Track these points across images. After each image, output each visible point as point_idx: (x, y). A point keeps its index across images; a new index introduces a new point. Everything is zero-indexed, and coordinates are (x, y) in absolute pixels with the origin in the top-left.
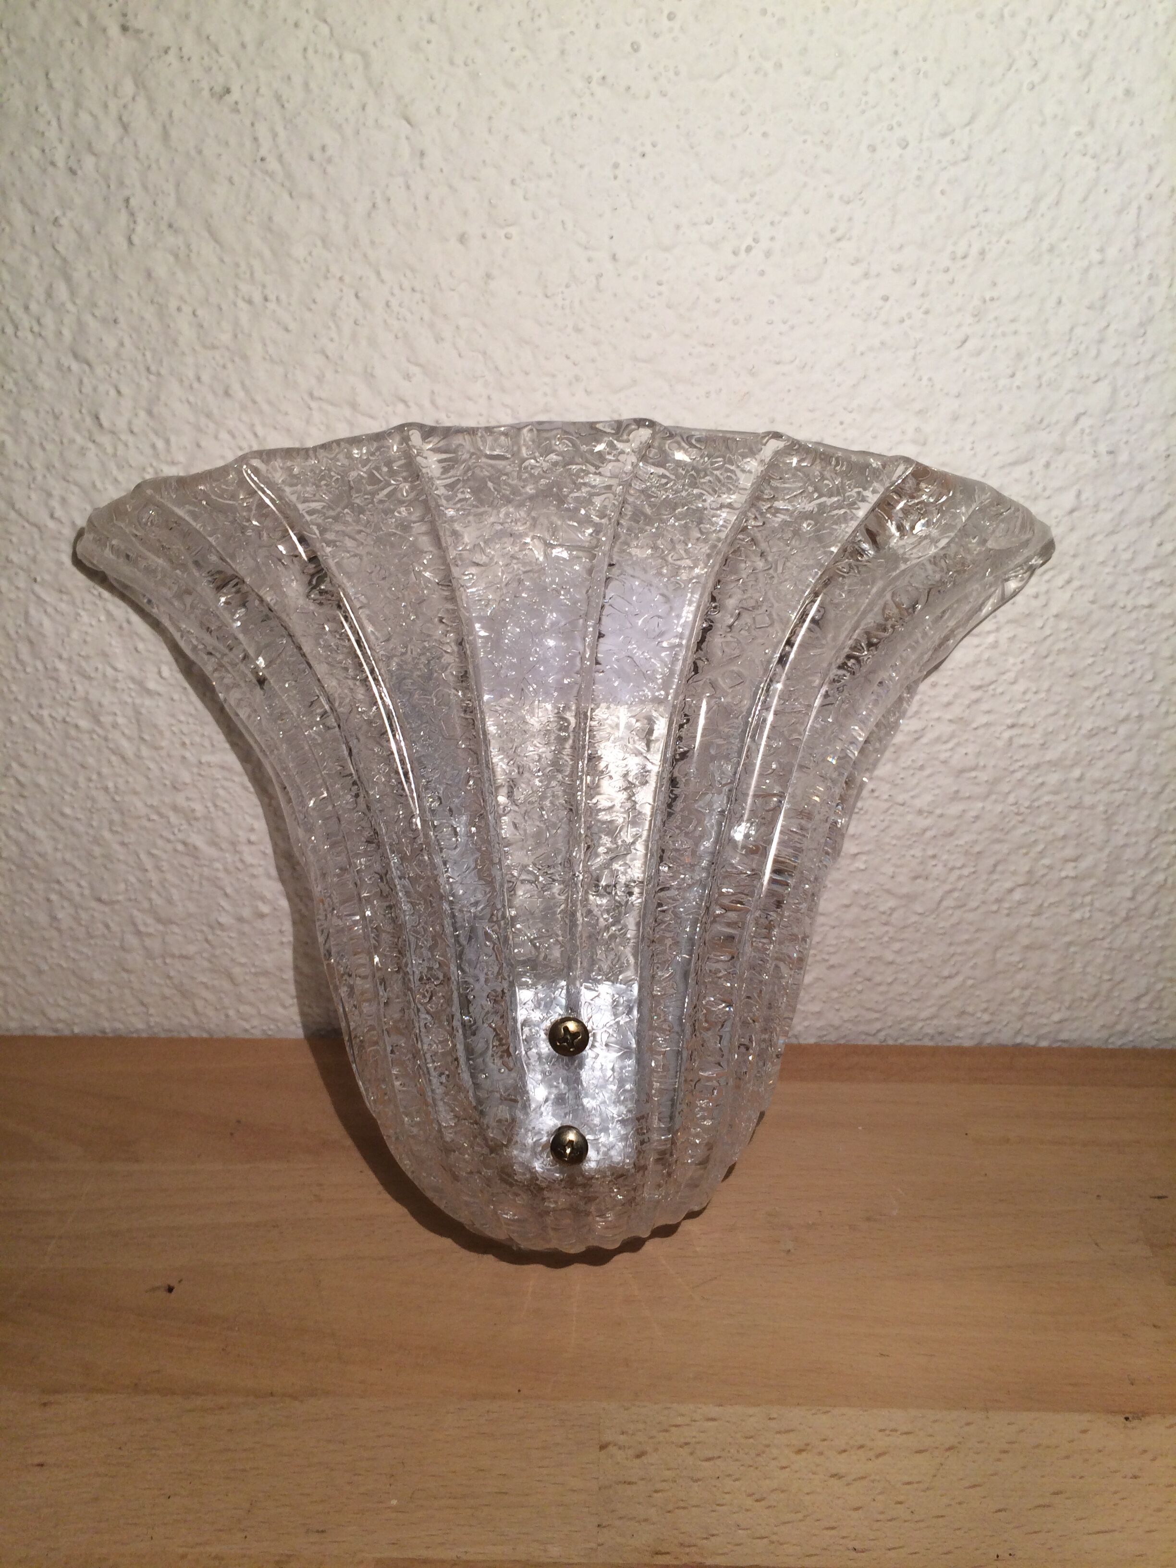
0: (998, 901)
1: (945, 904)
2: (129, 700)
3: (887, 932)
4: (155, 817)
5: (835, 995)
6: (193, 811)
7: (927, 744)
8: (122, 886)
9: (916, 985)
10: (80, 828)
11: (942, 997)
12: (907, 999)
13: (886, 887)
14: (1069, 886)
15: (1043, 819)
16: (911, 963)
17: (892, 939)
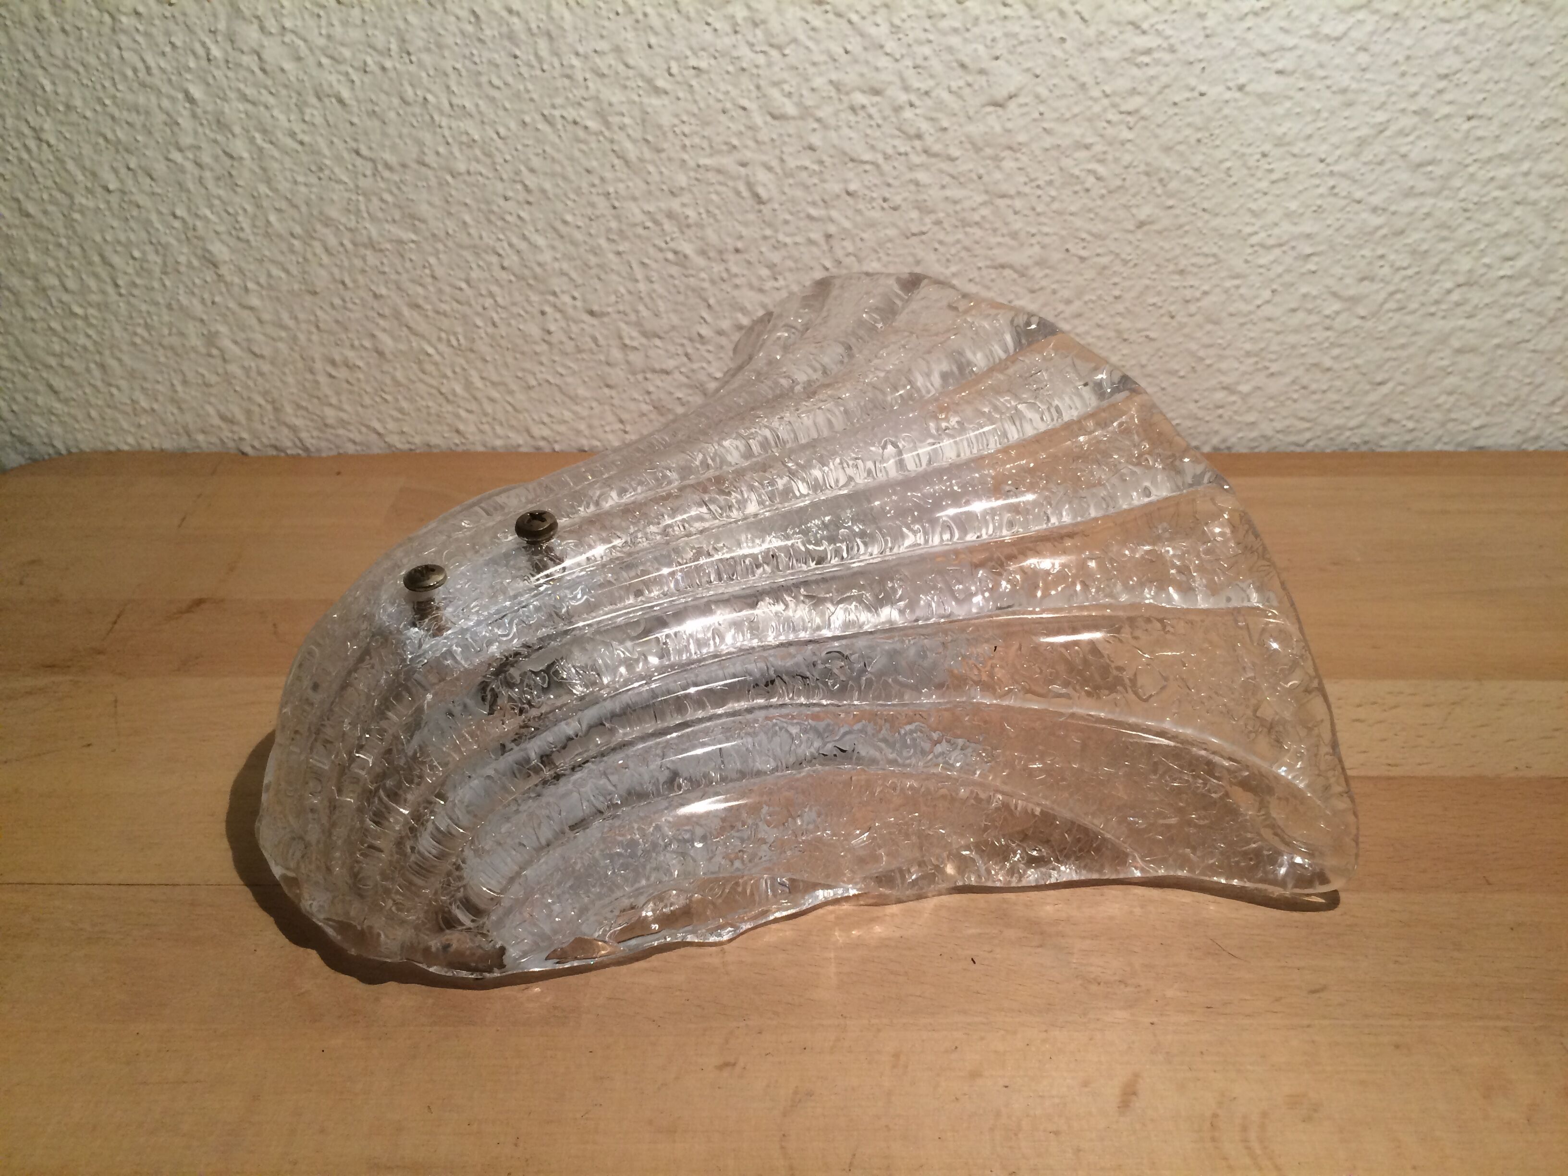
0: (1437, 302)
1: (1387, 306)
2: (636, 99)
3: (1328, 338)
4: (649, 224)
5: (1271, 404)
6: (687, 217)
7: (1389, 137)
8: (613, 298)
9: (1349, 393)
10: (578, 236)
11: (1372, 404)
12: (1339, 407)
13: (1334, 289)
14: (1504, 286)
15: (1488, 217)
16: (1347, 369)
17: (1333, 345)
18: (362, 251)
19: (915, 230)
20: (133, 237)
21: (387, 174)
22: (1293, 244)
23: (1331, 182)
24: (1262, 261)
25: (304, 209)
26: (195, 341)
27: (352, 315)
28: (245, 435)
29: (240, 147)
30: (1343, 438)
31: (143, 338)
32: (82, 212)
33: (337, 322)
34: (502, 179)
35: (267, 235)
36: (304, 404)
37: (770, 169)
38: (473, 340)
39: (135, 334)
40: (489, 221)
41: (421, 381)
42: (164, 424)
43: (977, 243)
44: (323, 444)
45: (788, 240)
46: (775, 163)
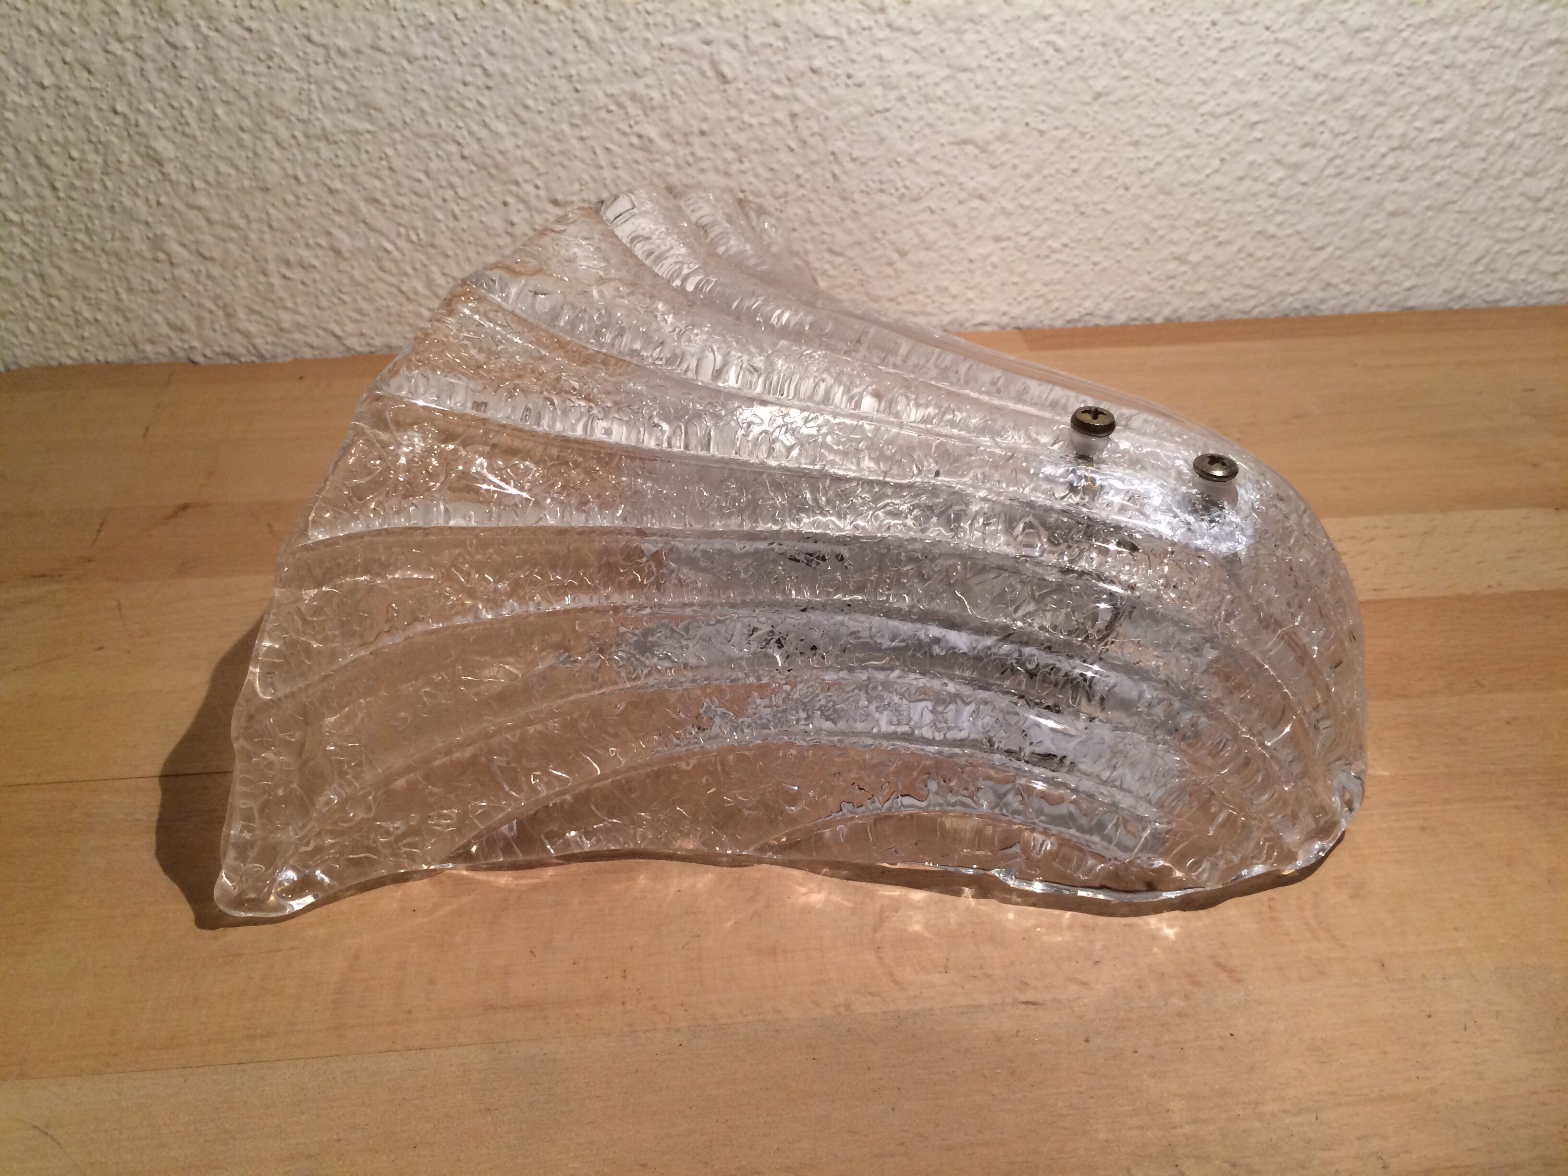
0: (1373, 167)
1: (1327, 172)
3: (1272, 205)
4: (612, 107)
6: (651, 99)
8: (577, 186)
9: (1291, 260)
10: (541, 122)
11: (1313, 269)
12: (1282, 273)
13: (1278, 156)
14: (1434, 149)
15: (1420, 81)
16: (1289, 236)
17: (1277, 212)
18: (315, 143)
19: (879, 107)
20: (71, 136)
21: (339, 61)
22: (1240, 112)
23: (1276, 49)
24: (1212, 130)
25: (253, 100)
26: (140, 245)
27: (306, 212)
28: (196, 344)
29: (184, 36)
30: (1285, 304)
31: (83, 243)
32: (15, 111)
33: (291, 220)
34: (460, 64)
35: (214, 129)
36: (257, 308)
37: (734, 46)
38: (433, 235)
39: (76, 240)
40: (448, 108)
41: (381, 279)
42: (109, 335)
43: (940, 118)
44: (279, 350)
45: (753, 121)
46: (739, 41)
